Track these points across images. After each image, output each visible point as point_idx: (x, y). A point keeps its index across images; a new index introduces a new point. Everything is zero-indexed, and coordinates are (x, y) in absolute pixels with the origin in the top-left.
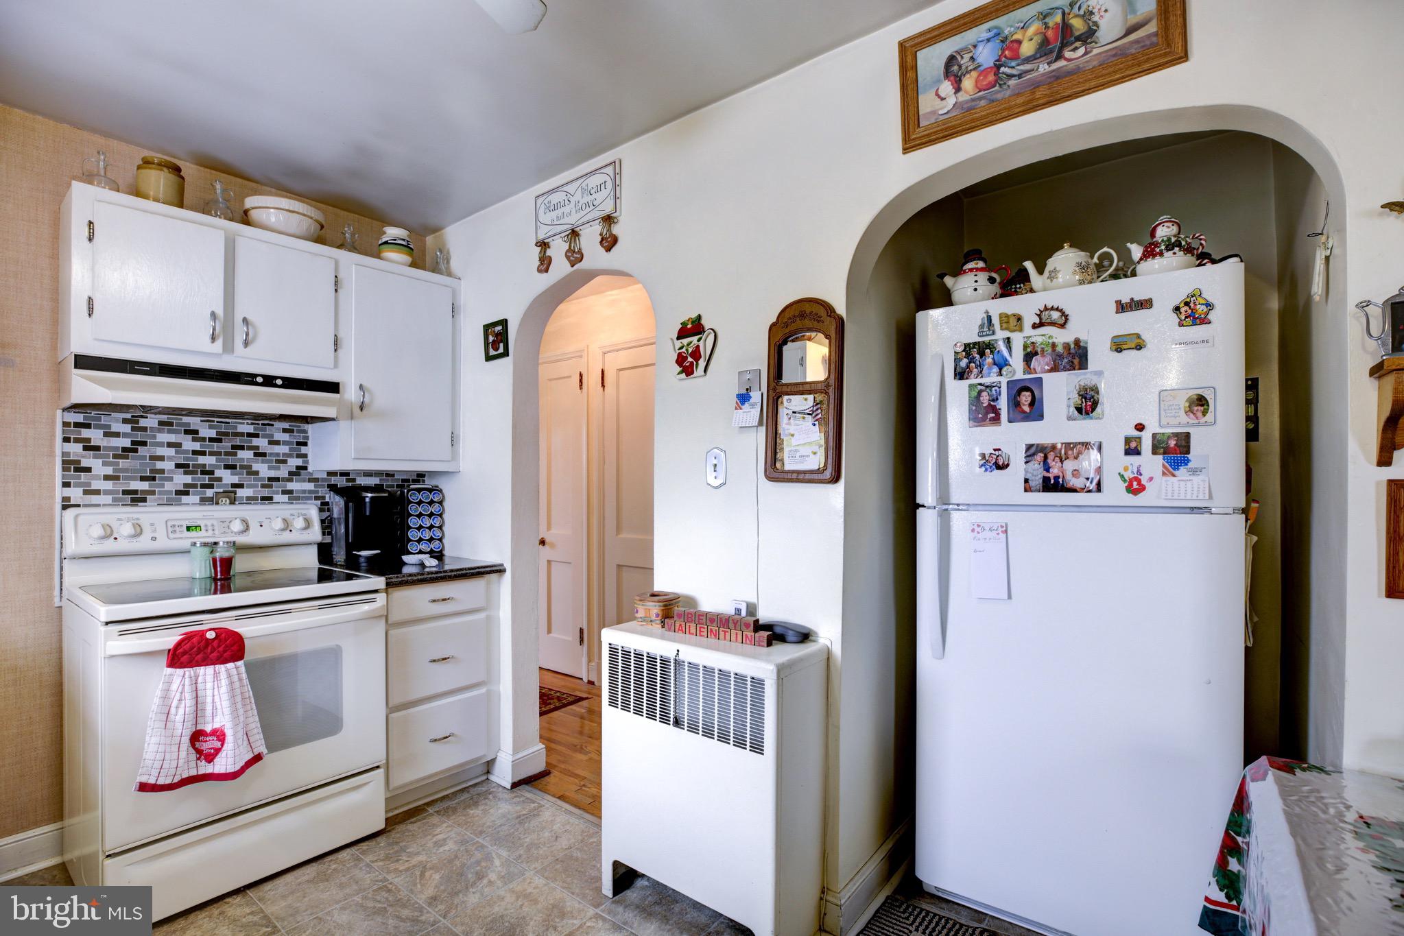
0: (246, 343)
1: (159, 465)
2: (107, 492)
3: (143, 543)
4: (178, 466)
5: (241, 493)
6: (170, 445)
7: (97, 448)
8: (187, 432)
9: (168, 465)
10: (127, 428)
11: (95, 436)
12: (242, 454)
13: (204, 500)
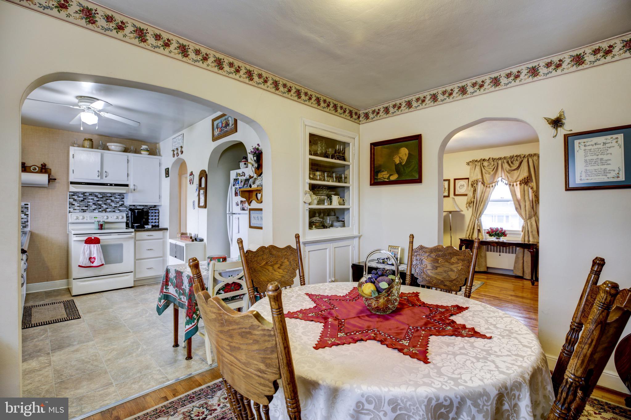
0: (106, 177)
1: (89, 204)
2: (78, 210)
3: (85, 221)
4: (93, 204)
5: (108, 210)
6: (91, 199)
7: (76, 200)
8: (95, 196)
9: (91, 204)
10: (82, 196)
11: (75, 197)
12: (108, 201)
13: (99, 212)
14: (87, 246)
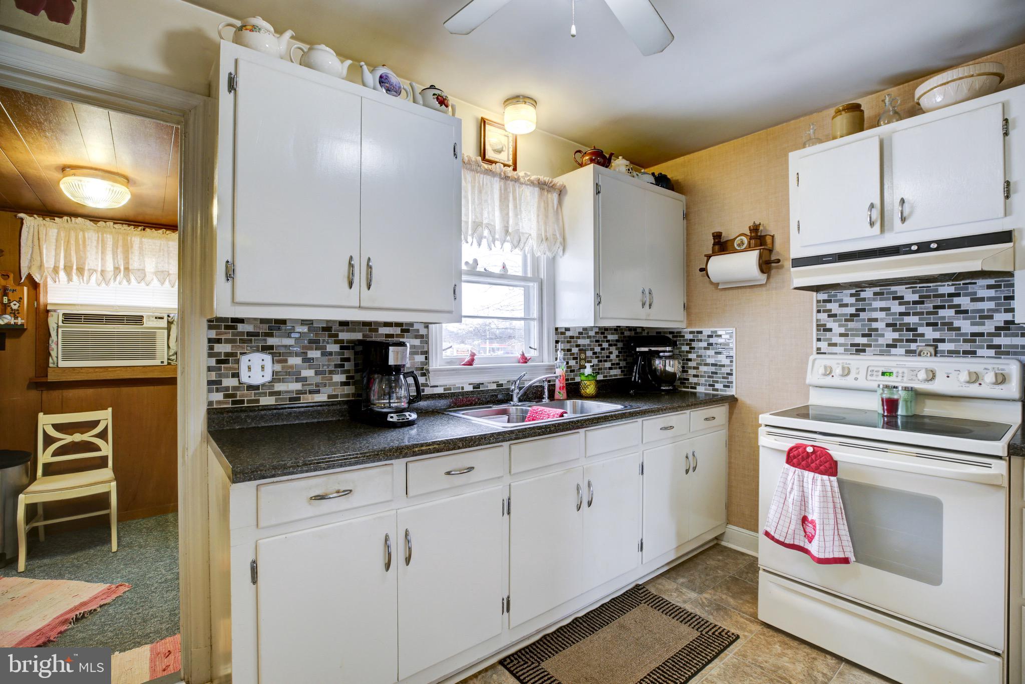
0: (903, 220)
1: (874, 325)
2: (841, 345)
3: (849, 381)
4: (888, 325)
5: (941, 347)
6: (882, 309)
7: (835, 315)
8: (895, 298)
9: (880, 325)
10: (852, 300)
11: (834, 307)
12: (942, 312)
13: (909, 352)
14: (793, 472)
